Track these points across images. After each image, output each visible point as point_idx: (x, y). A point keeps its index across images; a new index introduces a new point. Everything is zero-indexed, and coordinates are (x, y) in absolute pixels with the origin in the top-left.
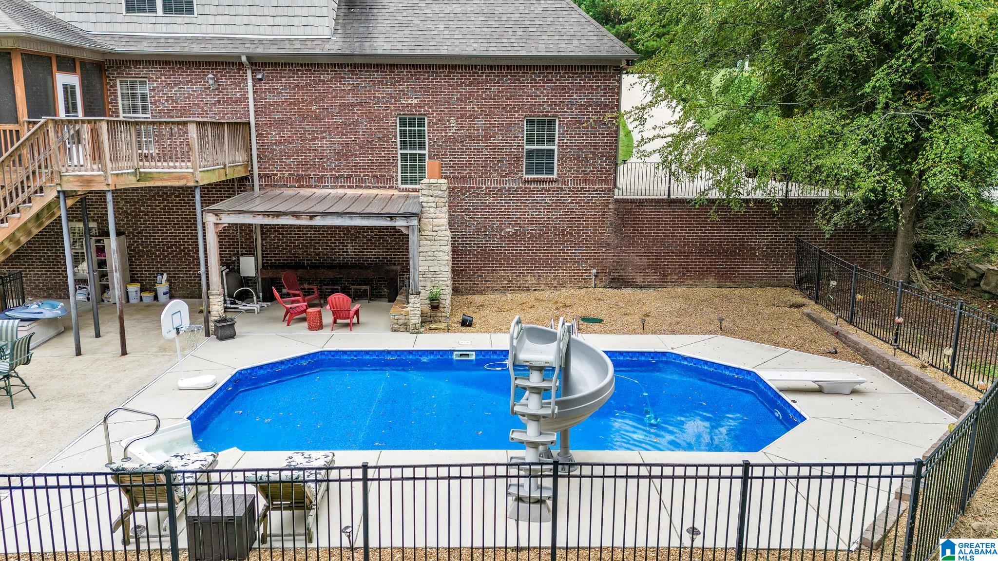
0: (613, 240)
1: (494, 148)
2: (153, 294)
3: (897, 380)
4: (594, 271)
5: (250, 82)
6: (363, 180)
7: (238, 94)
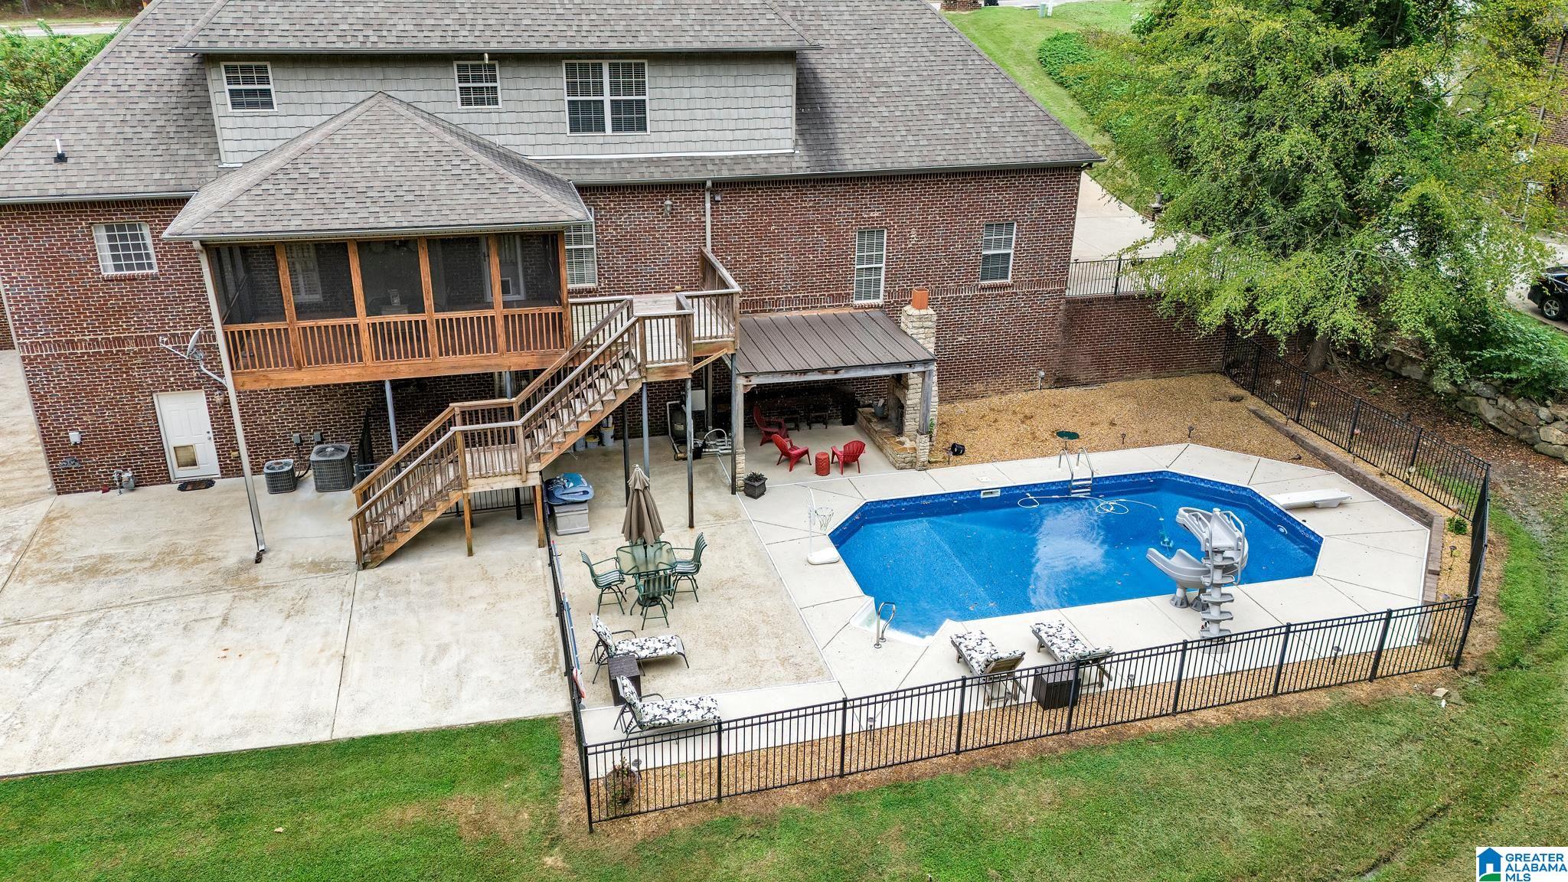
0: (1061, 341)
1: (953, 259)
3: (1361, 486)
4: (1042, 374)
5: (708, 205)
6: (818, 300)
7: (693, 218)
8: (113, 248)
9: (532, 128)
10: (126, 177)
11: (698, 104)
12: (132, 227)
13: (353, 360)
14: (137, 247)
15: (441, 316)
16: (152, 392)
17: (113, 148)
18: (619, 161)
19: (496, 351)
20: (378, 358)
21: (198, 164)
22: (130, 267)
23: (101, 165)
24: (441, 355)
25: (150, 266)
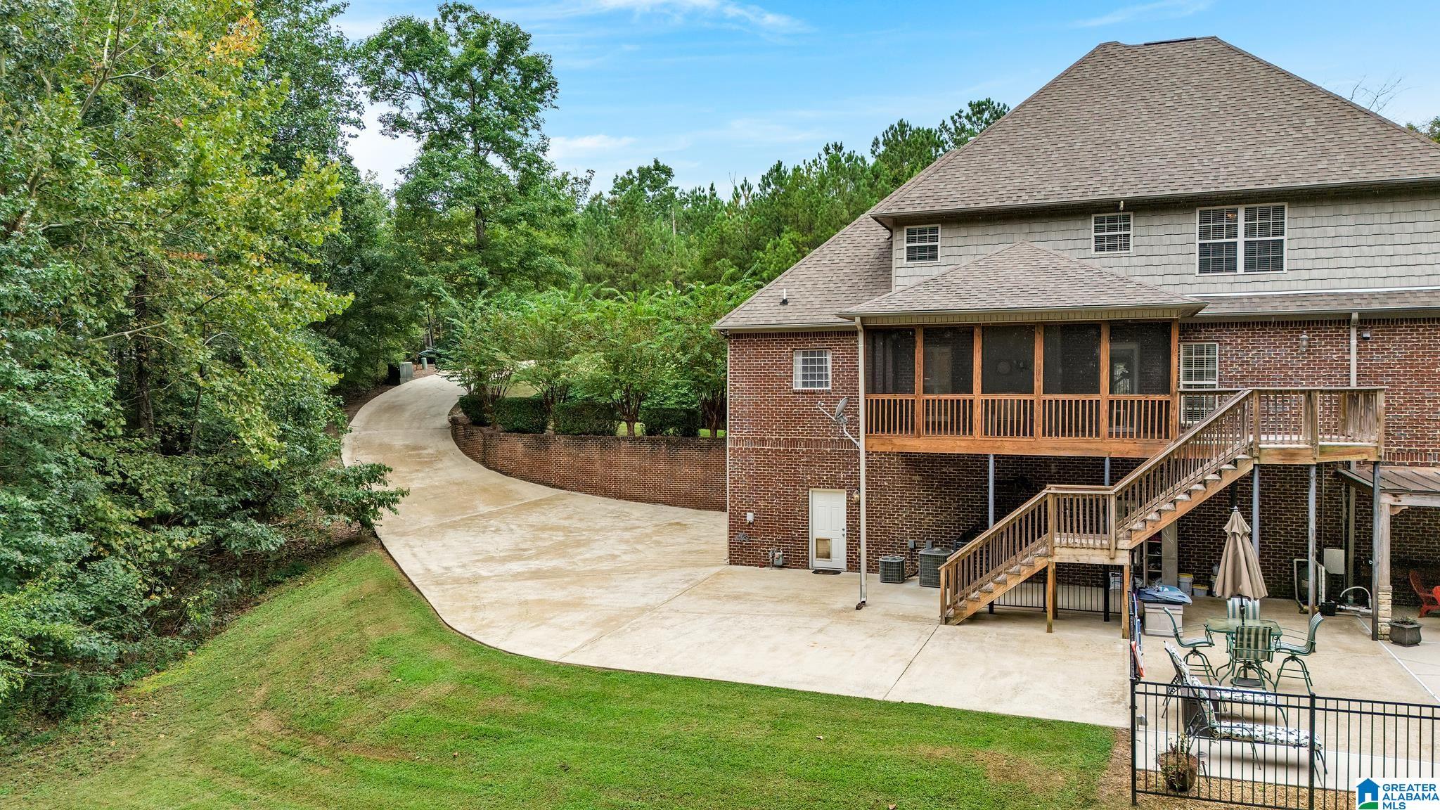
2: (1206, 588)
5: (1354, 342)
7: (1334, 356)
8: (805, 369)
9: (1161, 270)
11: (1345, 241)
12: (820, 354)
13: (964, 433)
14: (821, 369)
15: (1048, 397)
16: (809, 487)
17: (820, 296)
18: (1250, 298)
19: (1097, 435)
20: (986, 433)
22: (813, 384)
23: (809, 306)
24: (1044, 435)
25: (827, 384)
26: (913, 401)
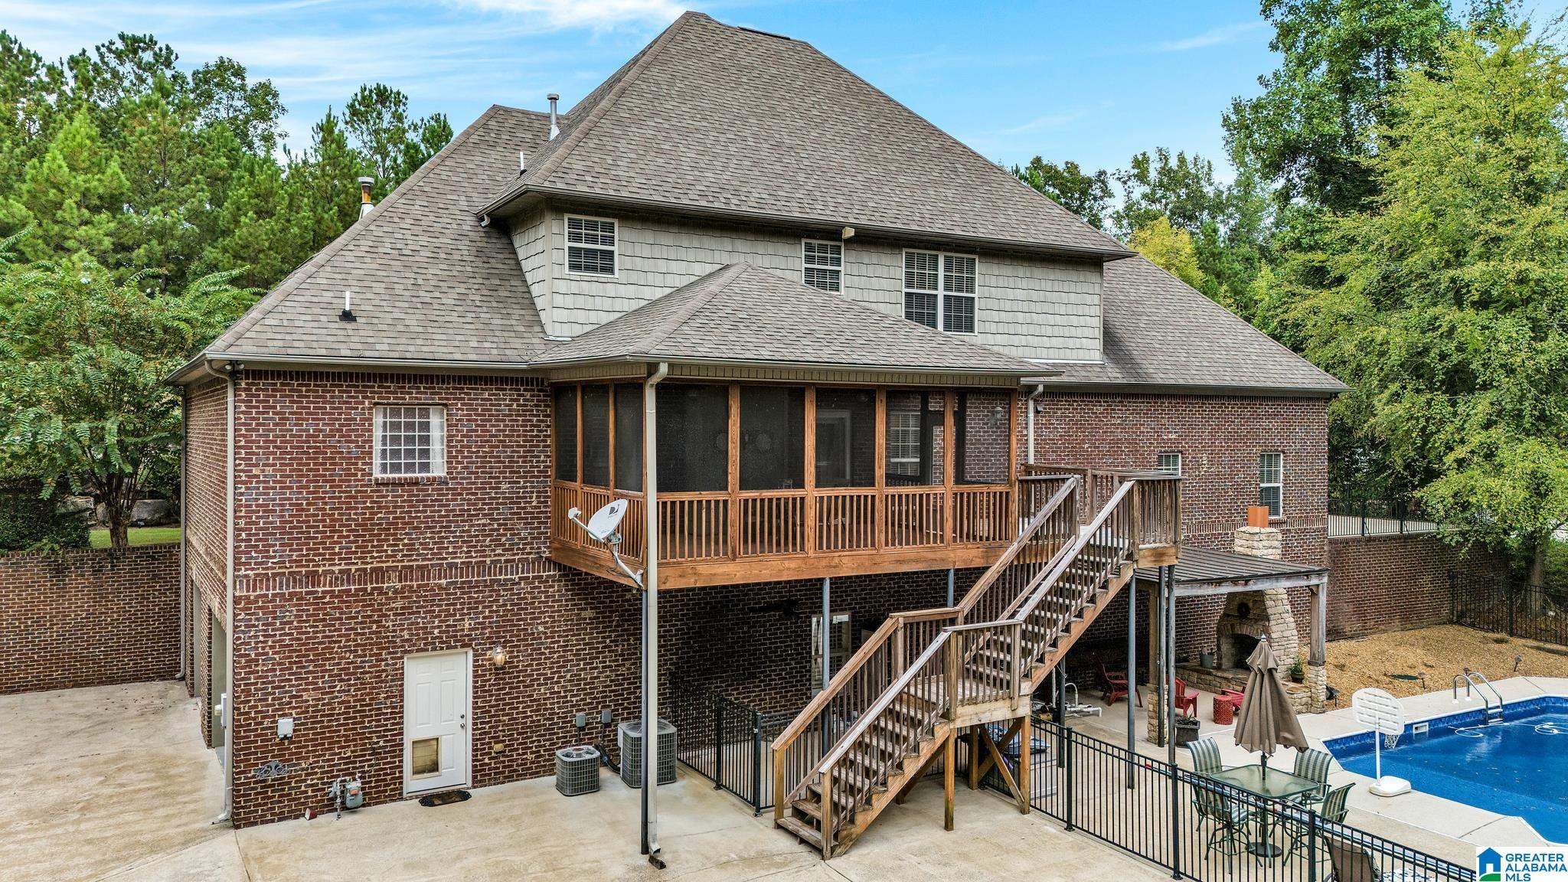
1: (1238, 490)
5: (1031, 415)
8: (394, 439)
10: (437, 343)
12: (423, 412)
13: (794, 548)
14: (425, 439)
15: (890, 491)
16: (405, 652)
17: (411, 311)
19: (942, 540)
20: (821, 547)
21: (519, 336)
22: (409, 468)
23: (401, 328)
25: (436, 466)
26: (725, 502)
